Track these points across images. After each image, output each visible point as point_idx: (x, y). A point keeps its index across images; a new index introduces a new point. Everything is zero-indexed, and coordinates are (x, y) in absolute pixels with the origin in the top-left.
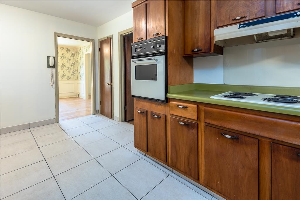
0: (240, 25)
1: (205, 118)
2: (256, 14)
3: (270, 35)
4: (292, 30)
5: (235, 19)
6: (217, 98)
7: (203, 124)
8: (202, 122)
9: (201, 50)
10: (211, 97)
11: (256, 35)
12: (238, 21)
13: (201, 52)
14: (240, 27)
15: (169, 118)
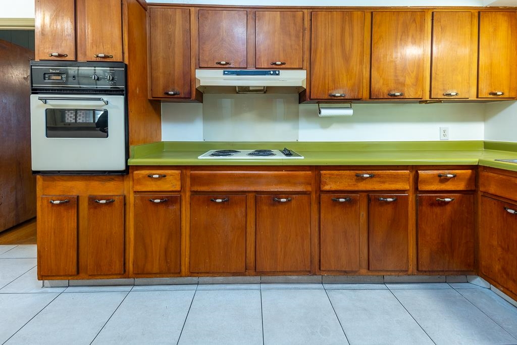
0: (224, 71)
1: (192, 185)
2: (240, 63)
3: (251, 89)
4: (265, 88)
5: (219, 63)
6: (205, 158)
7: (188, 194)
8: (187, 191)
9: (179, 94)
10: (200, 157)
11: (238, 87)
12: (222, 66)
13: (179, 96)
14: (224, 74)
15: (131, 198)
